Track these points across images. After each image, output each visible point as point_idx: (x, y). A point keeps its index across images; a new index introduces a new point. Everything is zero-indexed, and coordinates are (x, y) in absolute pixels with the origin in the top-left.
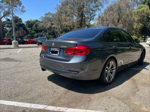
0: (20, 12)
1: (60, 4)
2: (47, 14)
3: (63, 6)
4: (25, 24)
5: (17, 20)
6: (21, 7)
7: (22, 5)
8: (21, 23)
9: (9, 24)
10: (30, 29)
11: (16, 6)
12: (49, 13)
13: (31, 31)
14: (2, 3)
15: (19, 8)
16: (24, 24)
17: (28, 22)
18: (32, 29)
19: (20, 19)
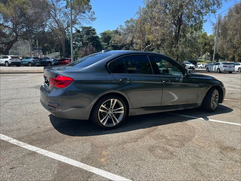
0: (88, 20)
1: (145, 6)
2: (128, 22)
3: (149, 8)
4: (100, 37)
5: (89, 31)
6: (90, 13)
7: (92, 10)
8: (94, 36)
9: (78, 37)
10: (106, 44)
11: (84, 12)
12: (131, 20)
13: (107, 47)
14: (66, 8)
15: (88, 14)
16: (98, 37)
17: (104, 34)
18: (108, 44)
19: (94, 30)
